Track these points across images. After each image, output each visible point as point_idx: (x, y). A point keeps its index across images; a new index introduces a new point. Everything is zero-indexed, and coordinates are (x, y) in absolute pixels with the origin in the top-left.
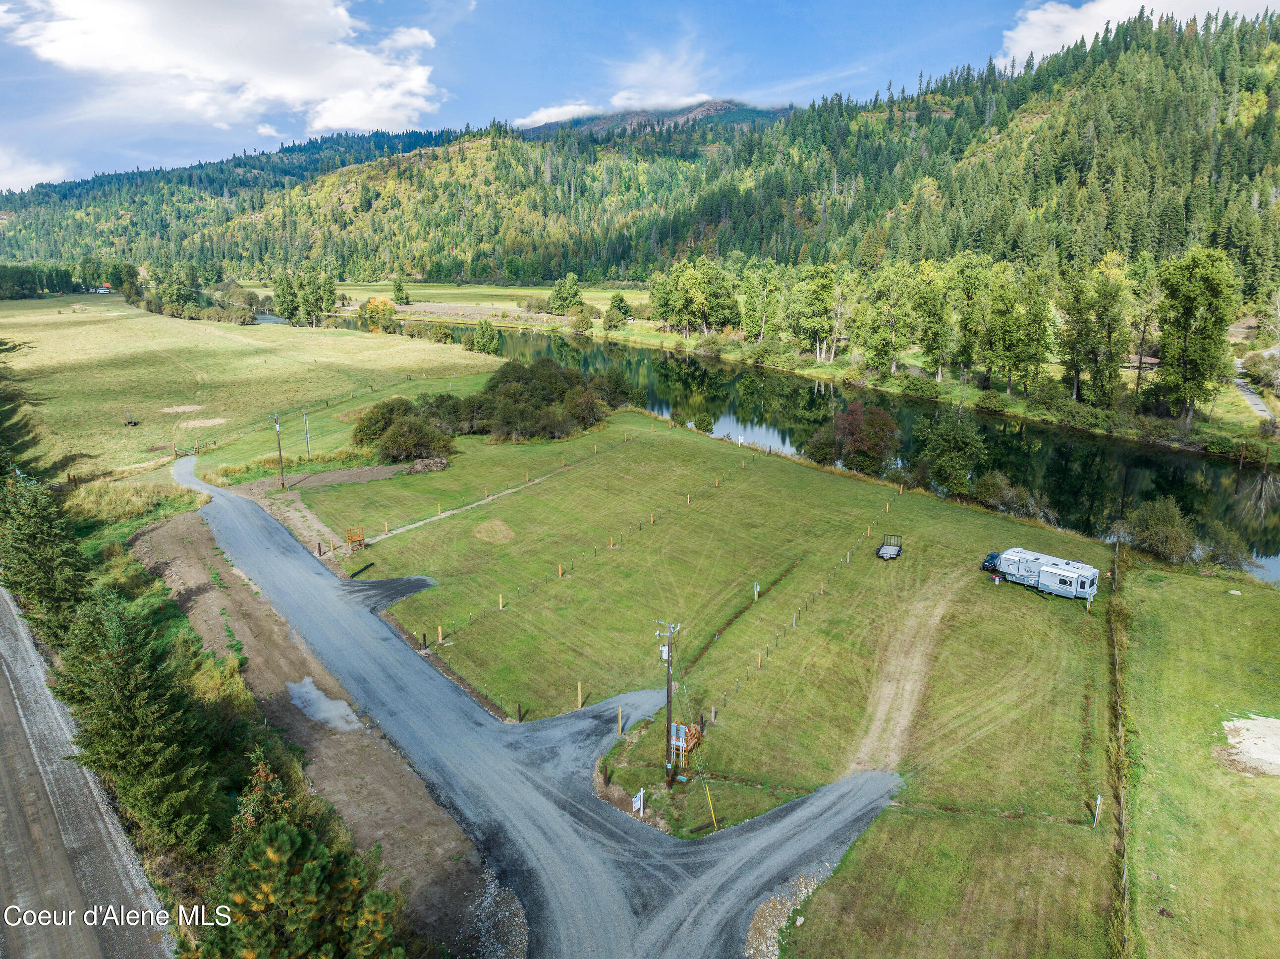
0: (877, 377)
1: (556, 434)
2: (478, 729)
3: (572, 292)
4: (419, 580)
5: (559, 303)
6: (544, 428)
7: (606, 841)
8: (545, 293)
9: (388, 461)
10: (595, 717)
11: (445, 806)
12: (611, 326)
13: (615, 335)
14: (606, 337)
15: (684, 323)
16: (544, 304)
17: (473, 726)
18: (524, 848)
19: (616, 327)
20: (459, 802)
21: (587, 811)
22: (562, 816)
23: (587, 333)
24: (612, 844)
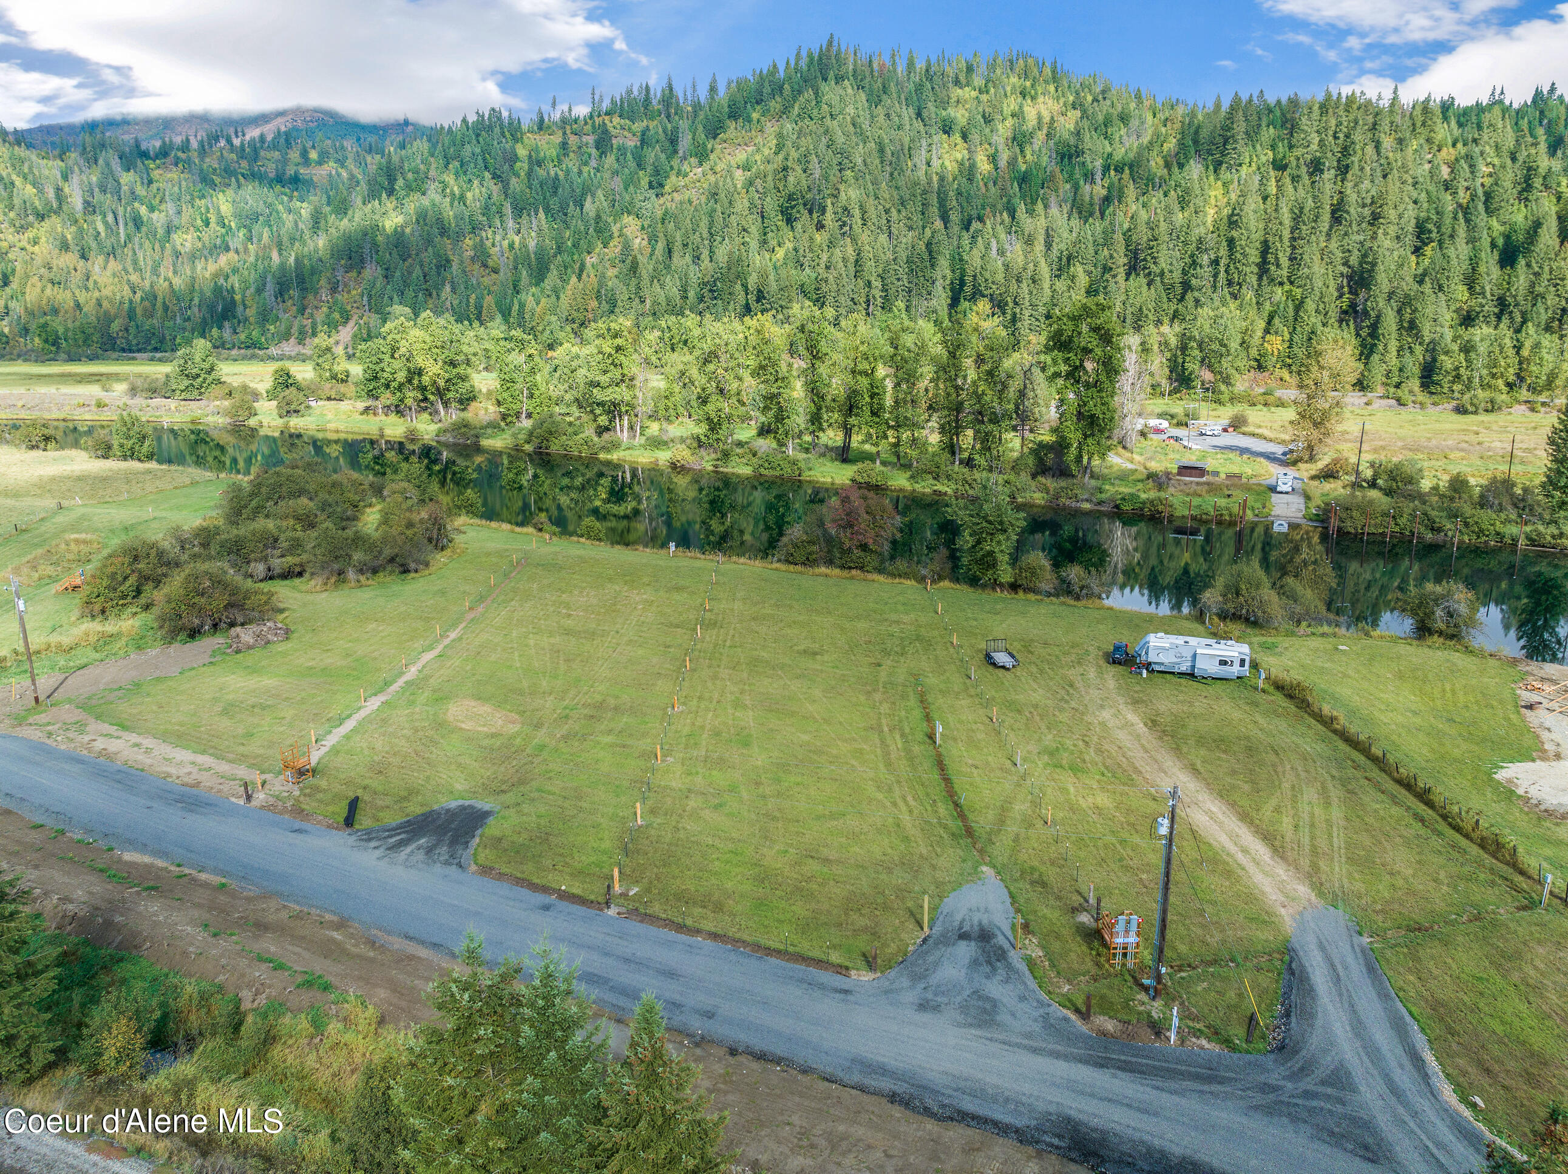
0: (713, 456)
1: (413, 566)
2: (850, 997)
3: (206, 366)
4: (463, 808)
5: (186, 382)
6: (392, 560)
7: (1206, 1088)
8: (159, 370)
9: (182, 636)
10: (964, 936)
11: (952, 1119)
12: (289, 410)
13: (296, 423)
14: (287, 426)
15: (409, 402)
16: (160, 384)
17: (842, 996)
18: (1137, 1136)
19: (296, 411)
20: (969, 1105)
21: (1134, 1060)
22: (1114, 1076)
23: (252, 422)
24: (1215, 1088)
